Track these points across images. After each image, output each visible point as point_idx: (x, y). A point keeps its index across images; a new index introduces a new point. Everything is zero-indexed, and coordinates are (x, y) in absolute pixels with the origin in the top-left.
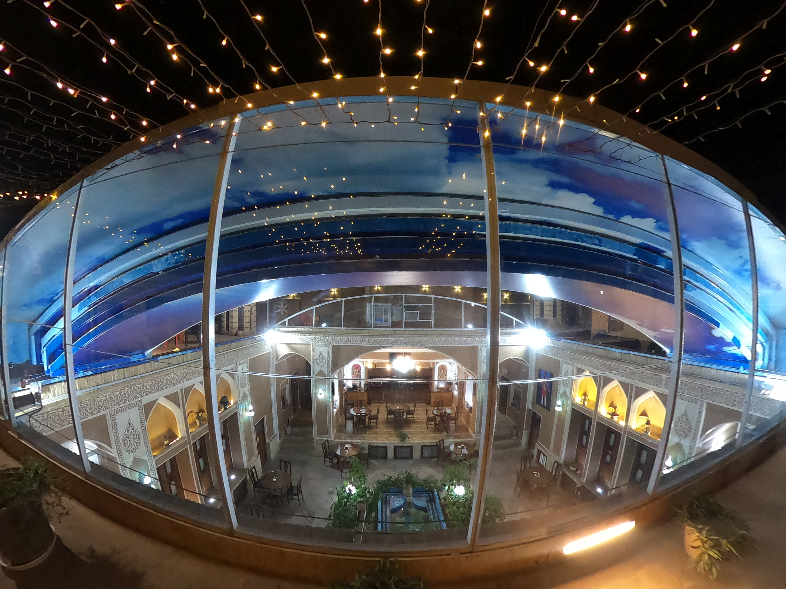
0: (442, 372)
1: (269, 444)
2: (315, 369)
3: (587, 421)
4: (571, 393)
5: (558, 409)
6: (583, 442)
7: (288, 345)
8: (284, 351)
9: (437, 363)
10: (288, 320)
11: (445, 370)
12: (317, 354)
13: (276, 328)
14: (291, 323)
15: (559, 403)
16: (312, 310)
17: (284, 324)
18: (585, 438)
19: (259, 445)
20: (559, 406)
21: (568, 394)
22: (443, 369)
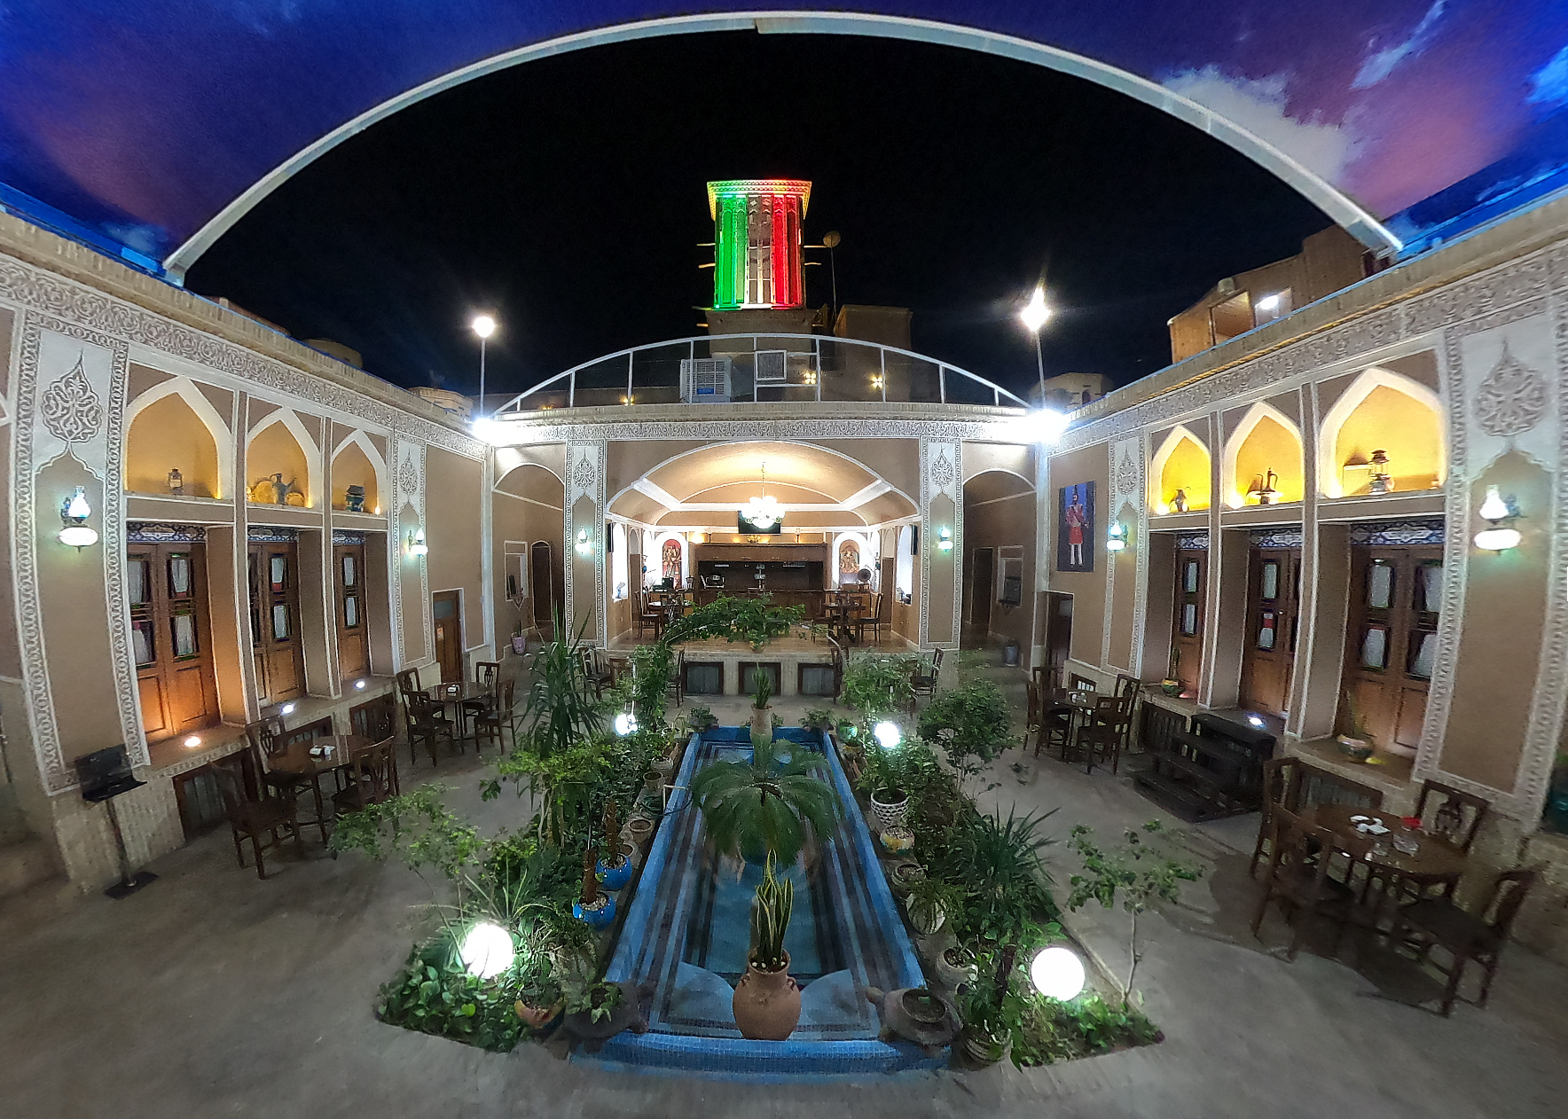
0: (848, 555)
1: (468, 655)
2: (574, 492)
3: (1193, 567)
4: (1142, 498)
5: (1113, 545)
6: (1187, 625)
7: (519, 448)
8: (510, 461)
9: (837, 534)
10: (522, 400)
11: (855, 551)
12: (576, 461)
13: (497, 417)
14: (527, 405)
15: (1116, 529)
16: (569, 376)
17: (513, 409)
18: (1191, 609)
19: (441, 647)
20: (1116, 537)
21: (1136, 505)
22: (850, 548)
